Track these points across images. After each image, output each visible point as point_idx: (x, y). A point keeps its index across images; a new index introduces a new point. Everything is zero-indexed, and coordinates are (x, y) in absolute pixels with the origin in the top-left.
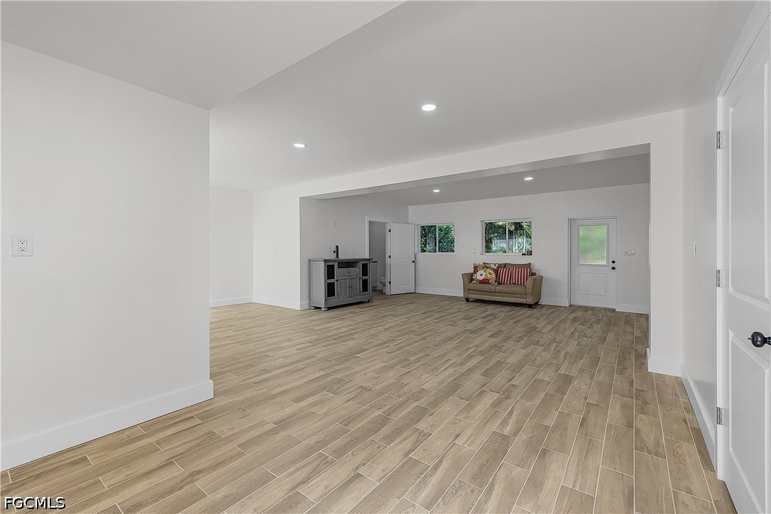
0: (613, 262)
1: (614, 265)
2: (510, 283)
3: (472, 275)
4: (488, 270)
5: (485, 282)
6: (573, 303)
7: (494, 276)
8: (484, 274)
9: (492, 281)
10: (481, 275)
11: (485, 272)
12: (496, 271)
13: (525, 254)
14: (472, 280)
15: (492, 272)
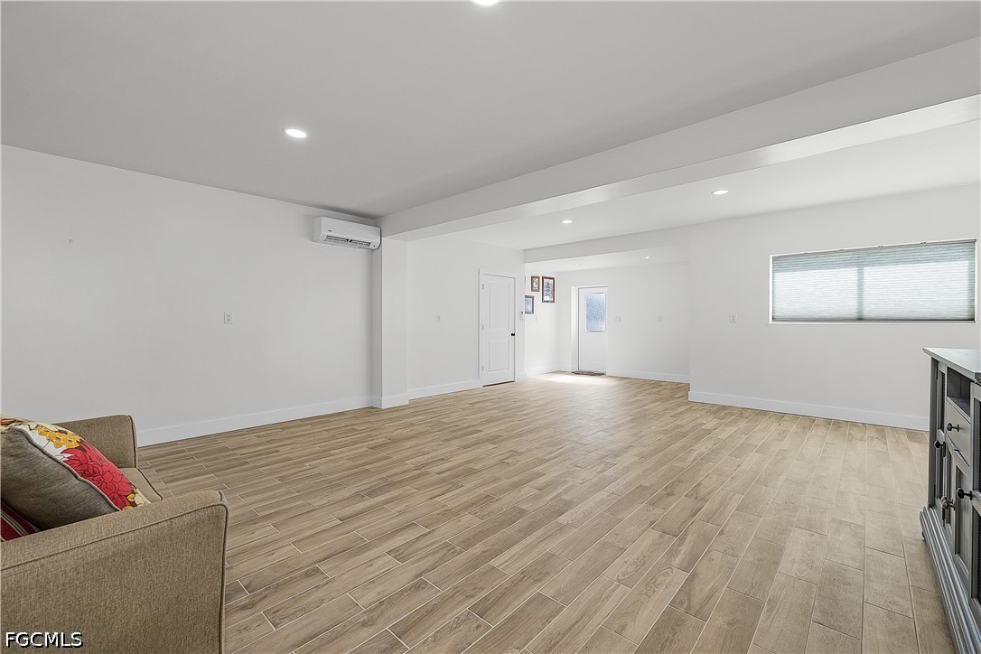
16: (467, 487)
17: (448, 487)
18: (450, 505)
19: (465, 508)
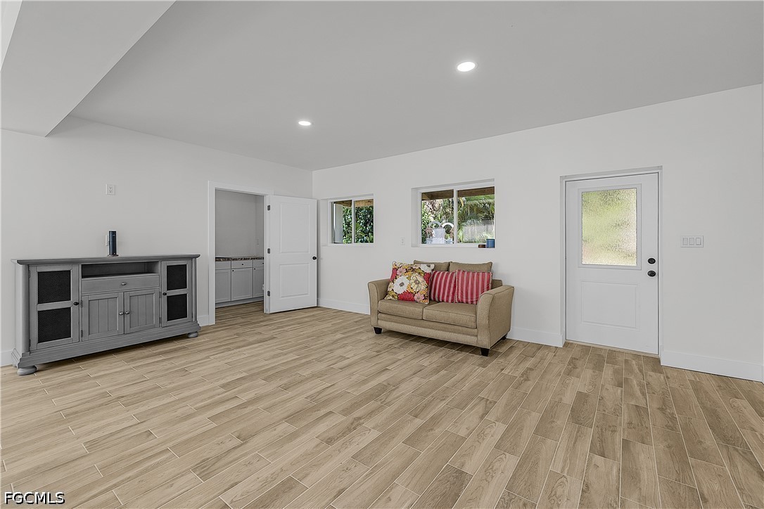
0: (652, 261)
1: (653, 267)
2: (452, 301)
3: (387, 283)
4: (415, 276)
5: (407, 298)
6: (571, 338)
7: (423, 286)
8: (406, 282)
9: (419, 297)
10: (402, 284)
11: (409, 278)
12: (429, 278)
13: (484, 246)
14: (386, 293)
15: (421, 279)
16: (302, 398)
17: (320, 396)
18: (318, 381)
19: (307, 379)
